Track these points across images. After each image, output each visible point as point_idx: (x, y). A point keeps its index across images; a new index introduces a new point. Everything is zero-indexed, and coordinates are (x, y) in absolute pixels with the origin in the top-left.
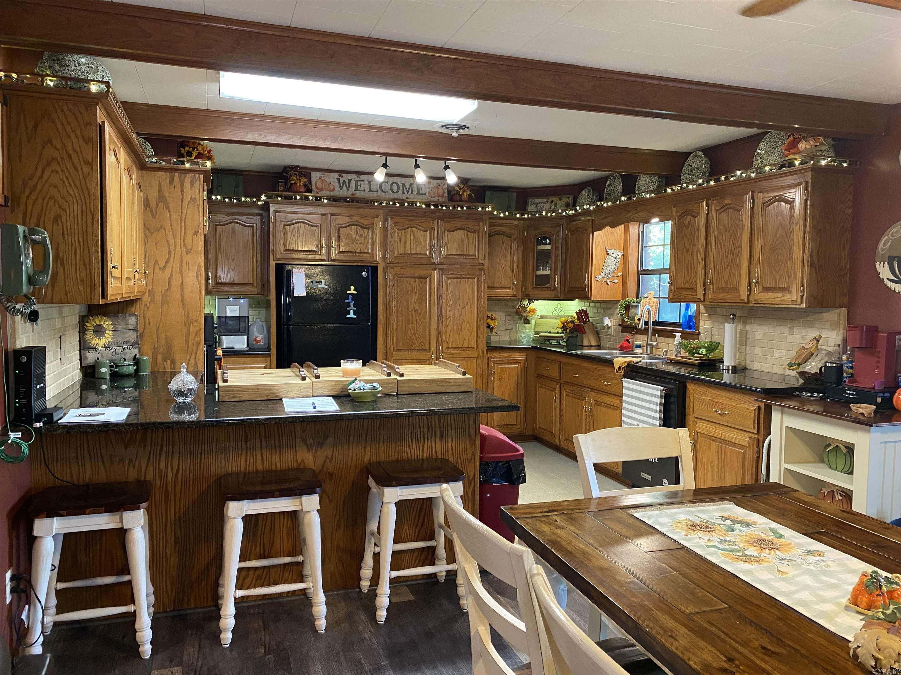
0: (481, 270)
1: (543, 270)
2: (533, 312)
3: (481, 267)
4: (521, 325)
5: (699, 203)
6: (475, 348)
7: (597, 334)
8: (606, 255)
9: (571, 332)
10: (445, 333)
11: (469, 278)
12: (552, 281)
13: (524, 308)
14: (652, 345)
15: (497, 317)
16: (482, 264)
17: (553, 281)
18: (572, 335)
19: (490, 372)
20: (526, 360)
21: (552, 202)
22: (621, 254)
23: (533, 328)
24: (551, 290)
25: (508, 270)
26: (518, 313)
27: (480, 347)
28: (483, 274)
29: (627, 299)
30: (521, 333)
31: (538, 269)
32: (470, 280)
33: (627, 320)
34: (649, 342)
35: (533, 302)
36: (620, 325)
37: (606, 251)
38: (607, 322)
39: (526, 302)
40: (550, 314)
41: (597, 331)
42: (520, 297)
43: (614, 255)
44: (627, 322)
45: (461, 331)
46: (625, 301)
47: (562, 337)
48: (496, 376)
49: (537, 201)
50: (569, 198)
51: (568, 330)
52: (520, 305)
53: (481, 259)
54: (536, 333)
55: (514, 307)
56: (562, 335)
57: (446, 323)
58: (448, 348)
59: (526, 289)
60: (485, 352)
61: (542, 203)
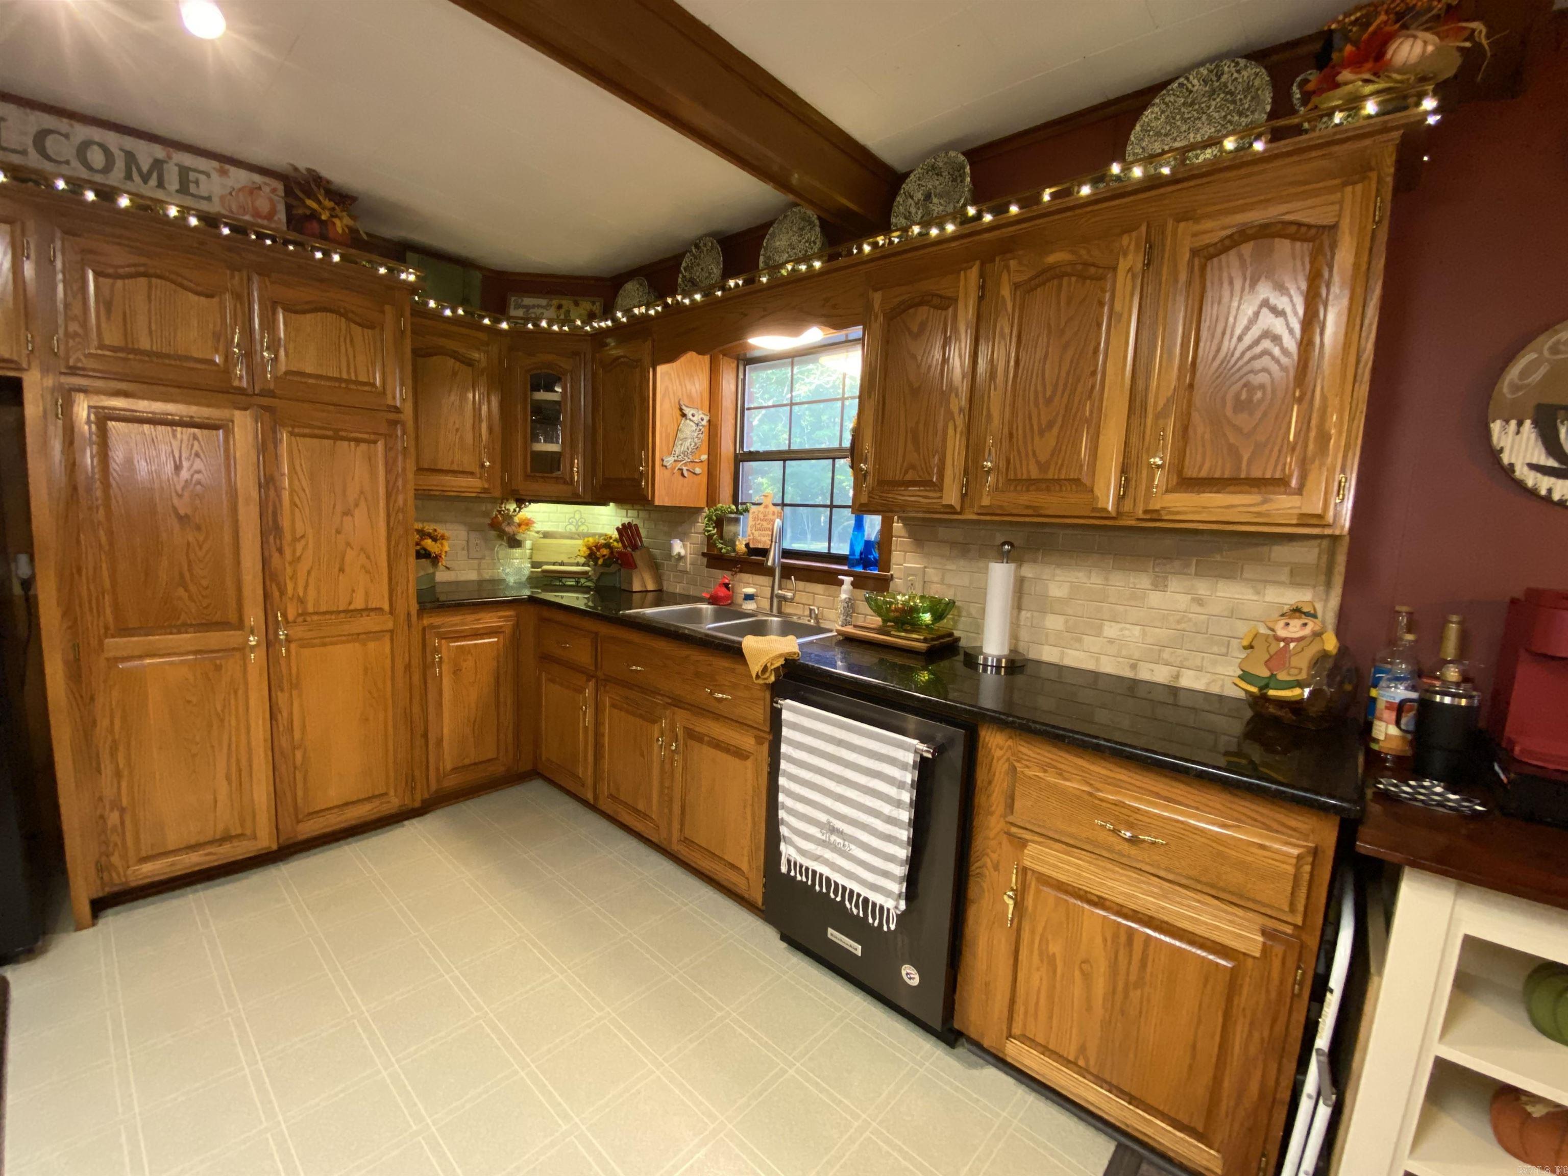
0: (394, 423)
1: (545, 441)
2: (527, 524)
3: (392, 416)
4: (502, 551)
5: (959, 272)
6: (386, 607)
7: (656, 568)
8: (679, 417)
9: (605, 564)
10: (293, 577)
11: (358, 441)
12: (564, 464)
13: (509, 518)
14: (783, 599)
15: (447, 534)
16: (397, 410)
17: (568, 465)
18: (606, 570)
19: (429, 659)
20: (517, 626)
21: (560, 307)
22: (706, 418)
23: (528, 555)
24: (565, 483)
25: (469, 438)
26: (495, 525)
27: (401, 610)
28: (399, 433)
29: (719, 506)
30: (503, 565)
31: (534, 438)
32: (363, 446)
33: (720, 546)
34: (777, 591)
35: (526, 506)
36: (704, 554)
37: (681, 410)
38: (678, 547)
39: (512, 506)
40: (560, 530)
41: (656, 564)
42: (497, 493)
43: (694, 419)
44: (721, 548)
45: (342, 570)
46: (715, 510)
47: (586, 573)
48: (444, 667)
49: (528, 301)
50: (594, 303)
51: (600, 562)
52: (499, 512)
53: (394, 398)
54: (535, 565)
55: (486, 514)
56: (587, 568)
57: (294, 551)
58: (304, 614)
59: (510, 479)
60: (414, 618)
61: (538, 306)
